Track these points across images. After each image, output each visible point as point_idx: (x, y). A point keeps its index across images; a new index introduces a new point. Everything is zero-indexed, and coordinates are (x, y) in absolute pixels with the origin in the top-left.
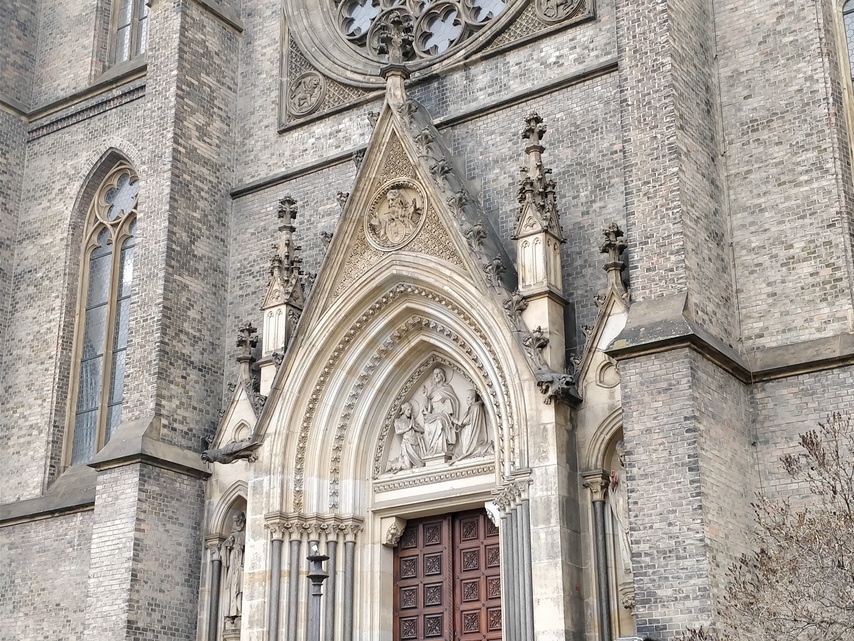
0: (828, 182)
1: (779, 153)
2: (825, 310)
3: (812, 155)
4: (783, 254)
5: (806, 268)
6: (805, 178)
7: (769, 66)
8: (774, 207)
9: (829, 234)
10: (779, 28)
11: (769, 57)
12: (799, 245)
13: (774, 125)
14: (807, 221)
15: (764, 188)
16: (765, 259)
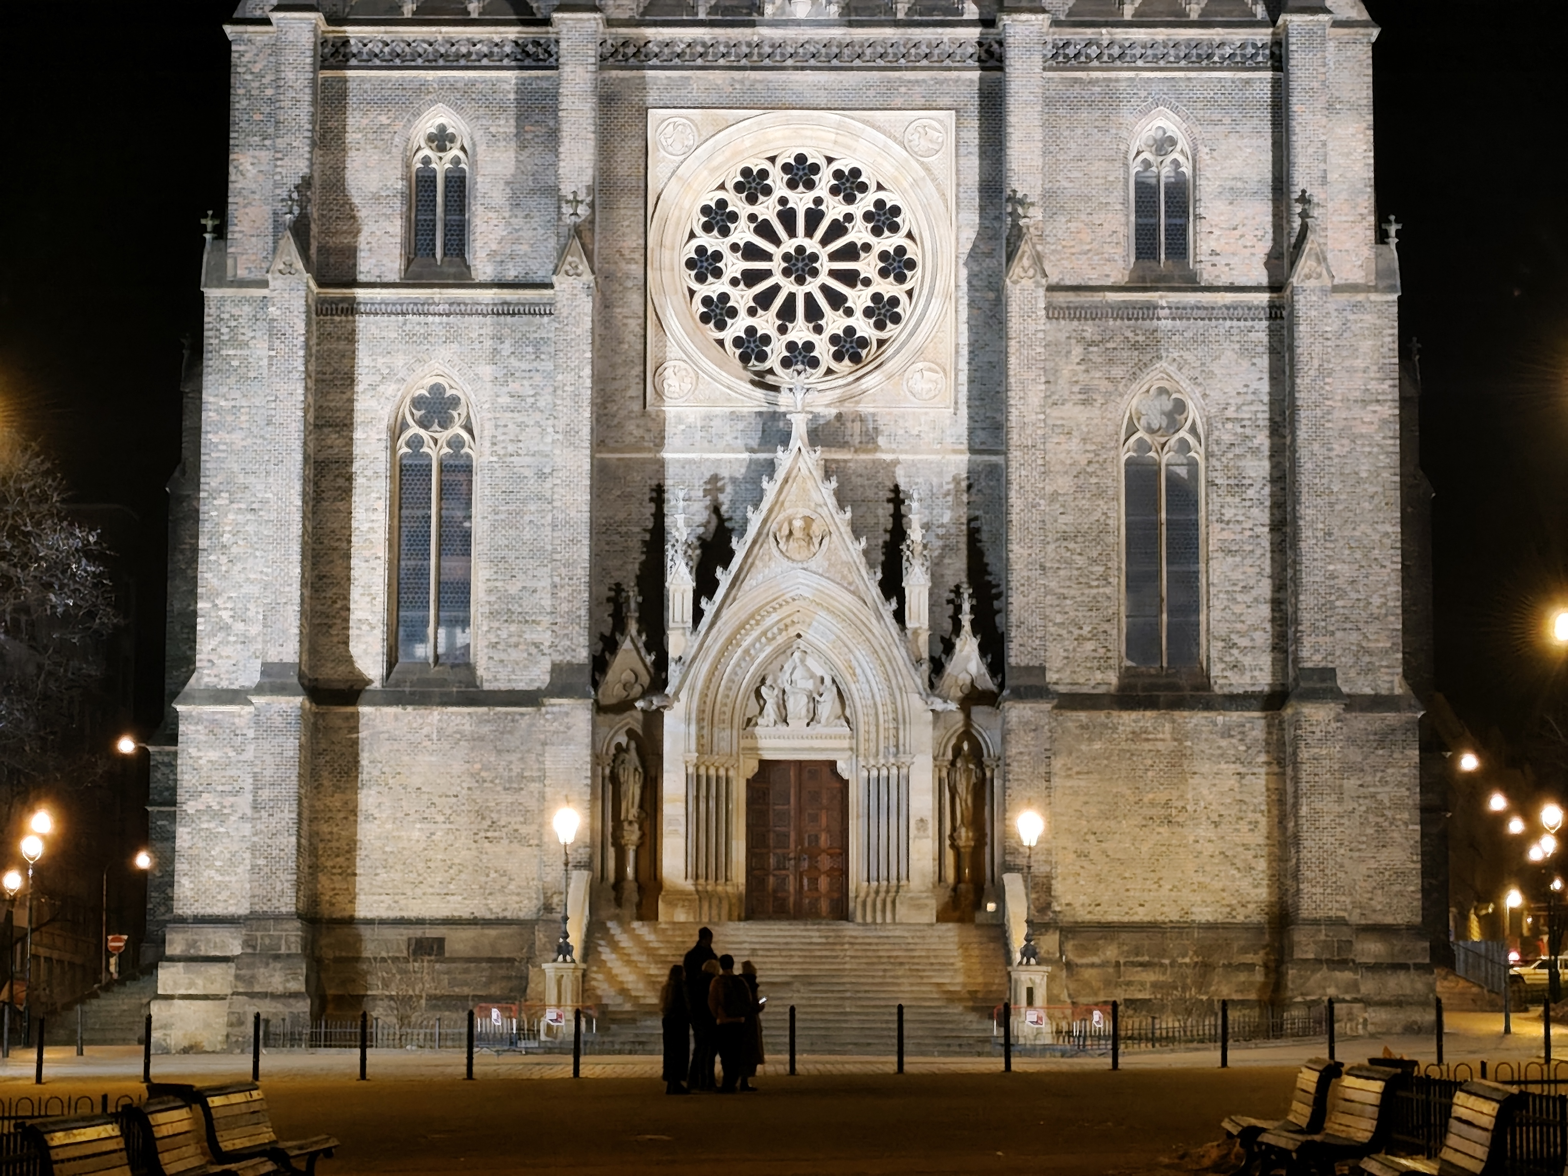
0: (1108, 590)
1: (1080, 561)
2: (1099, 676)
3: (1102, 569)
4: (1076, 632)
5: (1089, 646)
6: (1095, 583)
7: (1079, 495)
8: (1073, 598)
9: (1106, 626)
10: (1089, 469)
11: (1080, 489)
12: (1087, 629)
13: (1079, 539)
14: (1093, 614)
15: (1068, 583)
16: (1064, 632)
